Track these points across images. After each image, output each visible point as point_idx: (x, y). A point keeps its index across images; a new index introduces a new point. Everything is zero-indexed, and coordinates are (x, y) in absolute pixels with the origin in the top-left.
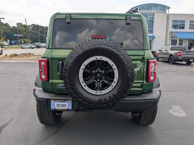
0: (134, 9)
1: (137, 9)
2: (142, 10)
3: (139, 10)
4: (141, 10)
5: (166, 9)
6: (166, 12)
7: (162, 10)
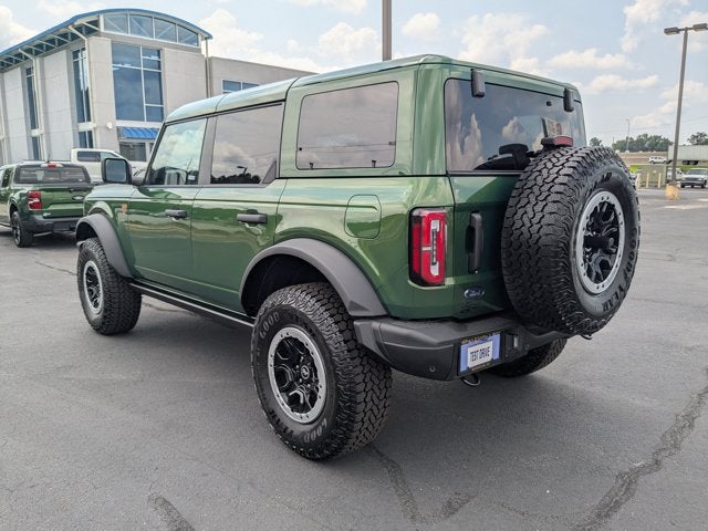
0: (83, 21)
1: (96, 23)
2: (115, 30)
3: (105, 28)
4: (113, 28)
5: (200, 38)
6: (200, 50)
7: (186, 42)
